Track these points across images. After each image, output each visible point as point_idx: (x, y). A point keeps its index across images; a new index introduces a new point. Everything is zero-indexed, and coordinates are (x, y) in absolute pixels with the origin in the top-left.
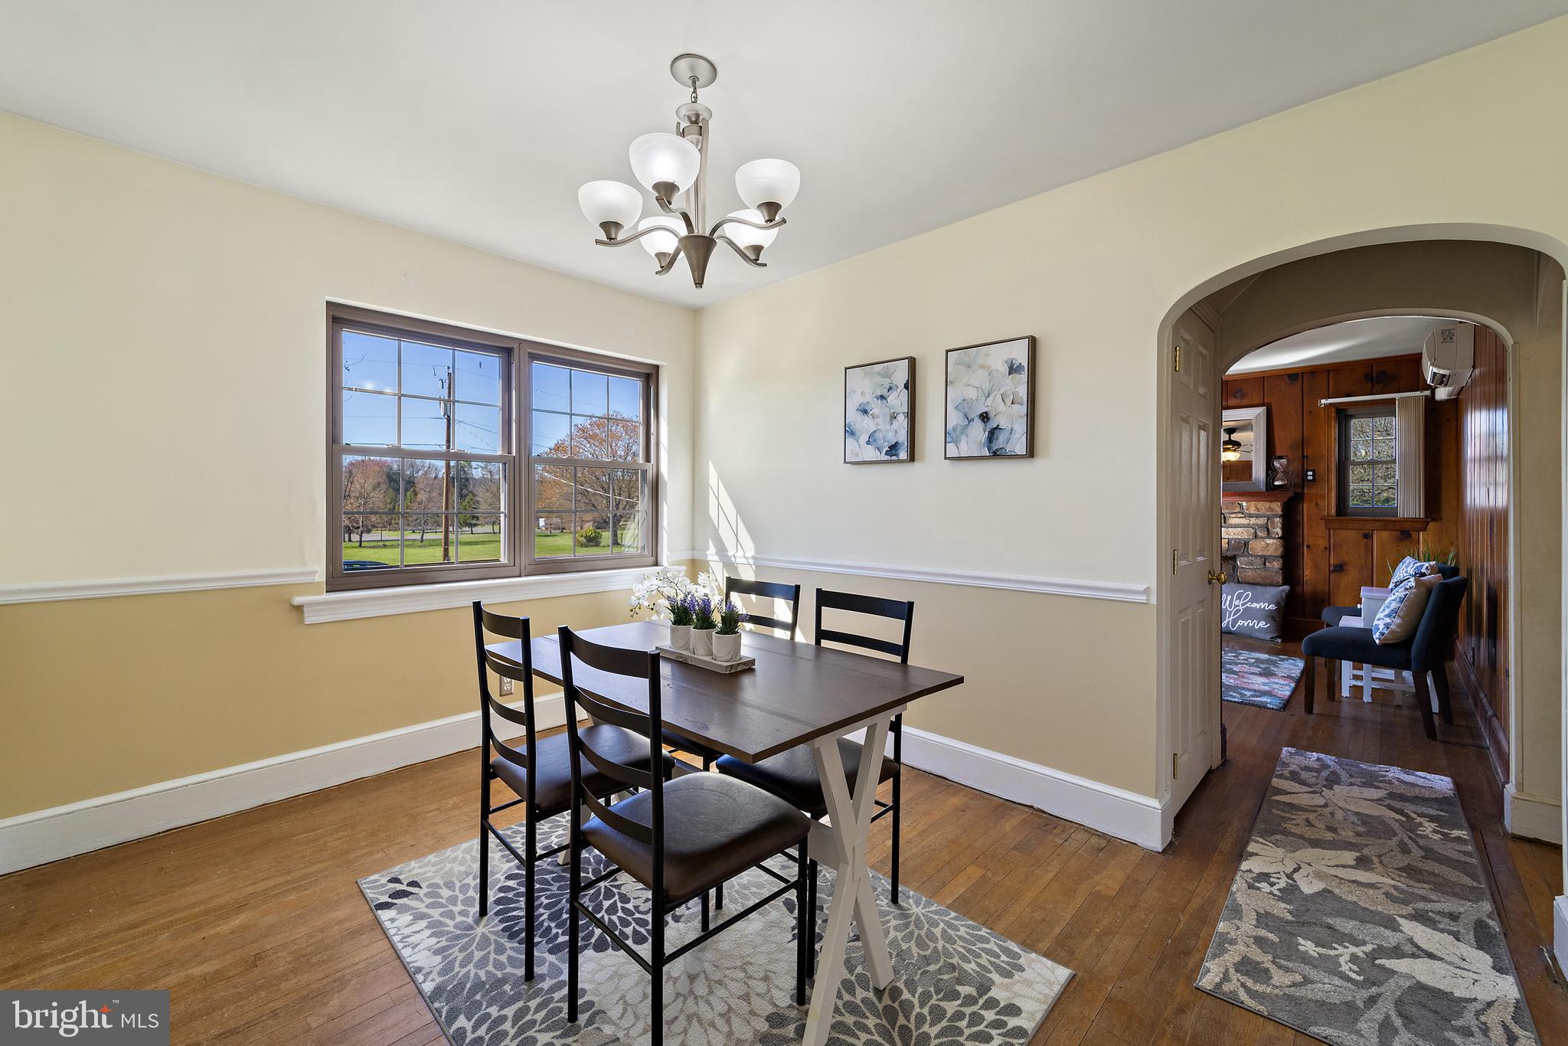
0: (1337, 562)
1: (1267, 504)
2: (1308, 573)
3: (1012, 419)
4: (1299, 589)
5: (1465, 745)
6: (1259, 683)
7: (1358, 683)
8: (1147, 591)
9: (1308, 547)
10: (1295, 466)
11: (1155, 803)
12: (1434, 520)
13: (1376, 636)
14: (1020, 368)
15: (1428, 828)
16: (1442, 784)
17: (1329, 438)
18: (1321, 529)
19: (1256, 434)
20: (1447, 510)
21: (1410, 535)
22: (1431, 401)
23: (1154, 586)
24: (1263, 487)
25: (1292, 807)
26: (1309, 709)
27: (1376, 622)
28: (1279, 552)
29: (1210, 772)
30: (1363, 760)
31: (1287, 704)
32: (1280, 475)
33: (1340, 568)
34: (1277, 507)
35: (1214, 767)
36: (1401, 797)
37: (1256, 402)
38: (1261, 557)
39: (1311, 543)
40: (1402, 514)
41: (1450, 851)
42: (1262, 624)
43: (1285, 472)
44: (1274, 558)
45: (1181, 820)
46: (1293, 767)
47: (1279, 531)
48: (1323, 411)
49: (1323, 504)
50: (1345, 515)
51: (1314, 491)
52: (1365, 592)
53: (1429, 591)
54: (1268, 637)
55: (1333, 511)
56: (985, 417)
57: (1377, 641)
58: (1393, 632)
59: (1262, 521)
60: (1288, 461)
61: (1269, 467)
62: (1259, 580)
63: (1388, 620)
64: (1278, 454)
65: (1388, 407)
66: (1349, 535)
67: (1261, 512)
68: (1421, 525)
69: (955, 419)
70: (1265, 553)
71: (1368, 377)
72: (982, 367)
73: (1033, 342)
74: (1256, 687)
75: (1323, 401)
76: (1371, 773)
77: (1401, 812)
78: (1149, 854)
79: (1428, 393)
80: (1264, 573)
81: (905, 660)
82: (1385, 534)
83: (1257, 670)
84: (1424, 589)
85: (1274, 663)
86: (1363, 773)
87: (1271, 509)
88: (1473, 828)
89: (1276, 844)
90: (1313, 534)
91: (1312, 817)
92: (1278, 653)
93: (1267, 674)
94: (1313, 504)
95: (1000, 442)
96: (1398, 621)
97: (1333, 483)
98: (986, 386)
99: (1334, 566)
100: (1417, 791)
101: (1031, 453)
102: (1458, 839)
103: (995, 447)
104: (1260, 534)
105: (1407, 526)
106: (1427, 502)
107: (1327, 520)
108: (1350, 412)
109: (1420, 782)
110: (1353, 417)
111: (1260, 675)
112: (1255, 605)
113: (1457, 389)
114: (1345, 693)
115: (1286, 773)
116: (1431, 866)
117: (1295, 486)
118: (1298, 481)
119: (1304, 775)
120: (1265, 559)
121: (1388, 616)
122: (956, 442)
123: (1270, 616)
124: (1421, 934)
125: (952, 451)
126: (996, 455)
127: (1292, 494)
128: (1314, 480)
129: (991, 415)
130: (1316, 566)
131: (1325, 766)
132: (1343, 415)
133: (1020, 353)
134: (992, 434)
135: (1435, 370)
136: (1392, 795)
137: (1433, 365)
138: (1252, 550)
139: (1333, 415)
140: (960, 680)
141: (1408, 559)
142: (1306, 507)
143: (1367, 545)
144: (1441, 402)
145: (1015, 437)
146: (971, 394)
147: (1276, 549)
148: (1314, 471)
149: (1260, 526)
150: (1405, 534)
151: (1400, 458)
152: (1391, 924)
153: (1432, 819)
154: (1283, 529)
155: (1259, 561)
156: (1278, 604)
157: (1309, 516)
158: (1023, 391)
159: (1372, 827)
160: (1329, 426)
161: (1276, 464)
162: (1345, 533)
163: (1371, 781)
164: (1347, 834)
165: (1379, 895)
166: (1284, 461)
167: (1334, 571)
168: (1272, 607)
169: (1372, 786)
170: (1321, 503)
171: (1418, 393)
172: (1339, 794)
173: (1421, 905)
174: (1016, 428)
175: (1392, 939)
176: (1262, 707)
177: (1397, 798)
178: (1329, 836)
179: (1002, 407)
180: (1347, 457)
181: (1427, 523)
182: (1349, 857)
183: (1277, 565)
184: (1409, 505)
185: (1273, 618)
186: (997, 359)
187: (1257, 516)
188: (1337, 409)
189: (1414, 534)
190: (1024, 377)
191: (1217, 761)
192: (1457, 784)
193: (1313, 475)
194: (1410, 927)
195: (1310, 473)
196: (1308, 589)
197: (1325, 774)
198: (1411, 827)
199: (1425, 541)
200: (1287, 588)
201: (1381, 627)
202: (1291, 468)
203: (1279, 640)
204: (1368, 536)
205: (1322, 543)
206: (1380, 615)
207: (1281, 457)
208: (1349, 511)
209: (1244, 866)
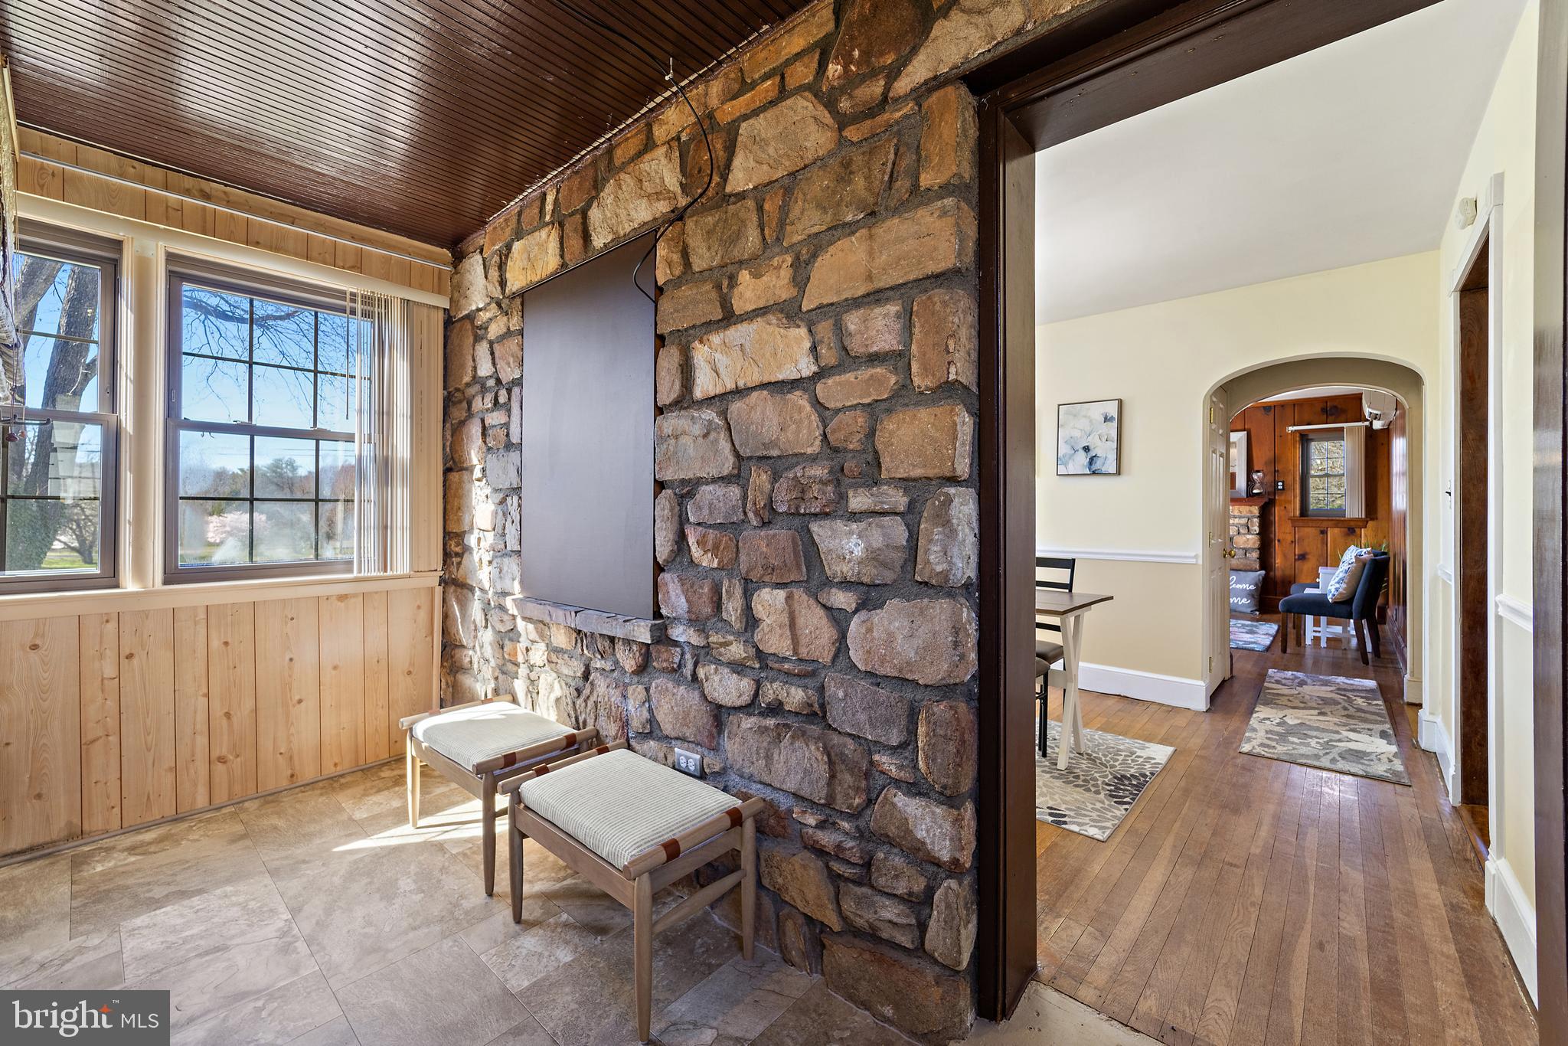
0: (1301, 552)
1: (1248, 508)
2: (1278, 561)
3: (1106, 452)
4: (1272, 574)
5: (1386, 667)
6: (1247, 637)
7: (1317, 634)
8: (1196, 557)
9: (1279, 541)
10: (1269, 478)
11: (1201, 683)
12: (1372, 519)
13: (1330, 598)
14: (1111, 419)
15: (1360, 701)
16: (1371, 684)
17: (1295, 457)
18: (1288, 527)
19: (1238, 451)
20: (1381, 512)
21: (1354, 531)
22: (1369, 429)
23: (1200, 553)
24: (1244, 495)
25: (1278, 694)
26: (1284, 651)
27: (1329, 588)
28: (1257, 546)
29: (1224, 681)
30: (1320, 674)
31: (1268, 649)
32: (1258, 485)
33: (1303, 557)
34: (1255, 510)
35: (1227, 678)
36: (1345, 690)
37: (1239, 428)
38: (1243, 549)
39: (1281, 538)
40: (1349, 515)
41: (1372, 709)
42: (1245, 601)
43: (1261, 483)
44: (1253, 549)
45: (1213, 698)
46: (1276, 678)
47: (1256, 529)
48: (1290, 437)
49: (1290, 507)
50: (1307, 516)
51: (1283, 498)
52: (1321, 570)
53: (1364, 565)
54: (1249, 610)
55: (1298, 513)
56: (1086, 449)
57: (1330, 600)
58: (1341, 593)
59: (1244, 521)
60: (1264, 474)
61: (1249, 479)
62: (1241, 567)
63: (1338, 586)
64: (1256, 469)
65: (1338, 434)
66: (1310, 532)
67: (1243, 515)
68: (1363, 523)
69: (1064, 449)
70: (1246, 546)
71: (1324, 410)
72: (1085, 416)
73: (1121, 402)
74: (1246, 639)
75: (1291, 428)
76: (1326, 680)
77: (1345, 696)
78: (1197, 713)
79: (1367, 423)
80: (1245, 561)
81: (1070, 591)
82: (1336, 530)
83: (1244, 630)
84: (1361, 564)
85: (1256, 626)
86: (1321, 680)
87: (1251, 512)
88: (1385, 701)
89: (1271, 708)
90: (1282, 531)
91: (1291, 698)
92: (1258, 621)
93: (1251, 632)
94: (1283, 508)
95: (1096, 466)
96: (1344, 586)
97: (1298, 491)
98: (1088, 429)
99: (1299, 555)
100: (1354, 687)
101: (1119, 473)
102: (1377, 705)
103: (1094, 468)
104: (1241, 531)
105: (1352, 524)
106: (1367, 506)
107: (1293, 520)
108: (1310, 437)
109: (1356, 683)
110: (1312, 440)
111: (1247, 633)
112: (1238, 586)
113: (1387, 422)
114: (1308, 642)
115: (1273, 681)
116: (1359, 714)
117: (1269, 494)
118: (1271, 489)
119: (1284, 681)
120: (1246, 551)
121: (1338, 583)
122: (1065, 465)
123: (1251, 595)
124: (1352, 735)
125: (1062, 470)
126: (1094, 473)
127: (1267, 500)
128: (1283, 489)
129: (1091, 447)
130: (1285, 556)
131: (1297, 678)
132: (1305, 439)
133: (1112, 409)
134: (1092, 460)
135: (1371, 410)
136: (1339, 689)
137: (1369, 407)
138: (1236, 543)
139: (1298, 439)
140: (1112, 598)
141: (1352, 547)
142: (1278, 511)
143: (1323, 539)
144: (1377, 430)
145: (1108, 462)
146: (1077, 434)
147: (1254, 543)
148: (1283, 482)
149: (1242, 525)
150: (1351, 530)
151: (1348, 473)
152: (1337, 732)
153: (1362, 697)
154: (1259, 527)
155: (1242, 552)
156: (1256, 585)
157: (1280, 518)
158: (1114, 434)
159: (1326, 701)
160: (1295, 447)
161: (1255, 476)
162: (1307, 530)
163: (1326, 683)
164: (1314, 705)
165: (1331, 724)
166: (1260, 474)
167: (1299, 559)
168: (1252, 587)
169: (1327, 685)
170: (1287, 509)
171: (1360, 424)
172: (1307, 689)
173: (1352, 727)
174: (1109, 456)
175: (1337, 737)
176: (1252, 650)
177: (1341, 690)
178: (1302, 705)
179: (1099, 443)
180: (1308, 473)
181: (1367, 522)
182: (1316, 712)
183: (1255, 555)
184: (1355, 509)
185: (1253, 596)
186: (1097, 412)
187: (1240, 517)
188: (1301, 435)
189: (1357, 530)
190: (1115, 424)
191: (1228, 676)
192: (1379, 685)
193: (1283, 485)
194: (1345, 734)
195: (1280, 484)
196: (1278, 573)
197: (1297, 681)
198: (1350, 700)
199: (1366, 536)
200: (1263, 572)
201: (1333, 590)
202: (1266, 480)
203: (1258, 613)
204: (1324, 532)
205: (1290, 538)
206: (1332, 582)
207: (1258, 471)
208: (1309, 513)
209: (1254, 715)
